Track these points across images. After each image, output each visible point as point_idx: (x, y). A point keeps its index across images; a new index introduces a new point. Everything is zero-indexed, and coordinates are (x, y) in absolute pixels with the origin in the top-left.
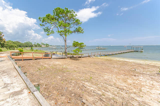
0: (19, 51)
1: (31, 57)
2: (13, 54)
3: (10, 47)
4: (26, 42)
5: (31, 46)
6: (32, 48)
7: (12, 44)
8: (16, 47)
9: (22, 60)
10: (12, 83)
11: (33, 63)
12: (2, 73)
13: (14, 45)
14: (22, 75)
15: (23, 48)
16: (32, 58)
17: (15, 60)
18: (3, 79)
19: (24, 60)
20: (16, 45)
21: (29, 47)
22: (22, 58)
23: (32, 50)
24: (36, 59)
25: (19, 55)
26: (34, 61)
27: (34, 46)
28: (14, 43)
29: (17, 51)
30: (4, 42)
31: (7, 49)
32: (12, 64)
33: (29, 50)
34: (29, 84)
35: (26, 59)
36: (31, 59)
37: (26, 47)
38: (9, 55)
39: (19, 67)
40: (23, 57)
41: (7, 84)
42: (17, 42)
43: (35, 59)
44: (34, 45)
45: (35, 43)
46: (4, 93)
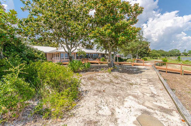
0: (162, 60)
1: (177, 70)
2: (156, 64)
3: (153, 56)
4: (171, 50)
5: (177, 55)
6: (179, 58)
7: (156, 54)
8: (159, 56)
9: (165, 72)
10: (158, 96)
11: (181, 79)
12: (149, 81)
13: (157, 54)
14: (170, 91)
15: (166, 57)
16: (180, 71)
17: (159, 71)
18: (150, 87)
19: (167, 72)
20: (159, 54)
21: (175, 56)
22: (166, 69)
23: (179, 61)
24: (187, 74)
25: (162, 66)
26: (183, 76)
27: (182, 55)
28: (157, 52)
29: (160, 60)
30: (150, 51)
31: (151, 58)
32: (157, 75)
33: (174, 60)
34: (182, 108)
35: (170, 71)
36: (178, 73)
37: (171, 56)
38: (153, 64)
39: (164, 80)
40: (168, 68)
41: (154, 94)
42: (161, 50)
43: (184, 74)
44: (183, 53)
45: (185, 50)
46: (153, 102)
